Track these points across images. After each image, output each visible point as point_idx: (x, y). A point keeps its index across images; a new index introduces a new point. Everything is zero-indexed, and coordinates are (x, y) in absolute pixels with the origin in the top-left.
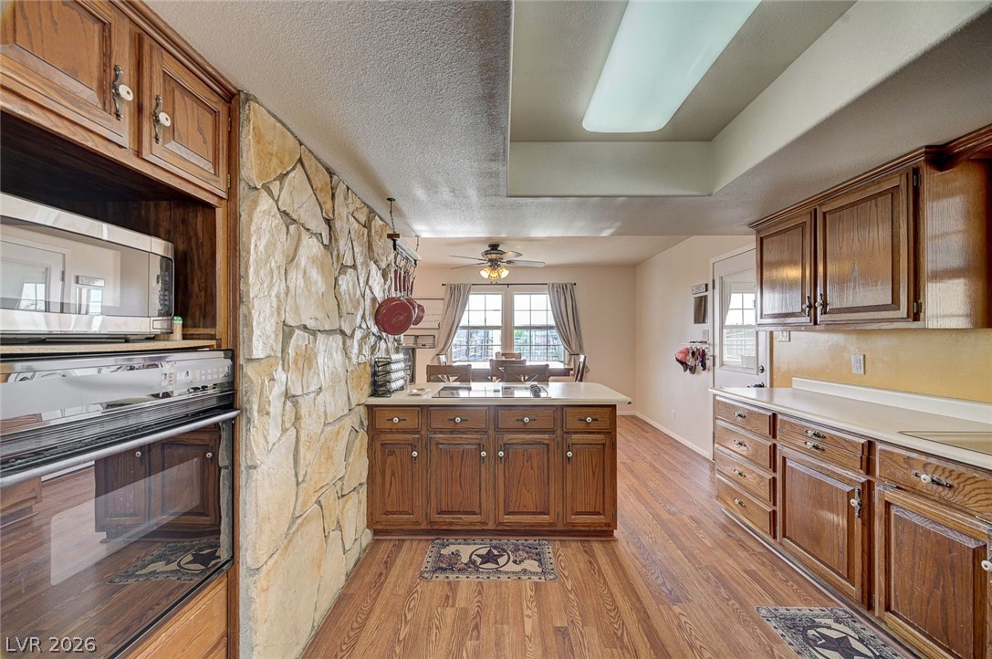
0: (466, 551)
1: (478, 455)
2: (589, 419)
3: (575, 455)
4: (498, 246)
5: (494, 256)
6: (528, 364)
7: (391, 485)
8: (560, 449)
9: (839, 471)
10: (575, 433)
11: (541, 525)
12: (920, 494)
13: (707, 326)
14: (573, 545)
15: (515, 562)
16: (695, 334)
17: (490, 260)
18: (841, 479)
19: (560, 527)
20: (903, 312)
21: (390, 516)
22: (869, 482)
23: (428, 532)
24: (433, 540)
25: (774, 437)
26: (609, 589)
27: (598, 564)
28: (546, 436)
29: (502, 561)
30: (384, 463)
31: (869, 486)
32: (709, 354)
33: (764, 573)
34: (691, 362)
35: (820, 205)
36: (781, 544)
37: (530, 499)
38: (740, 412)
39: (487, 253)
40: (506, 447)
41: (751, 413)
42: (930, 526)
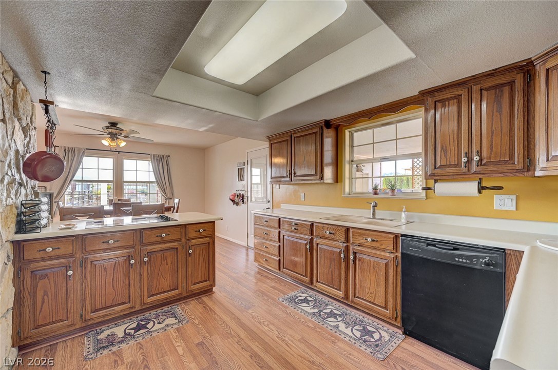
0: (119, 331)
1: (128, 263)
2: (201, 230)
3: (194, 252)
4: (117, 124)
5: (114, 131)
8: (185, 249)
9: (303, 236)
10: (193, 239)
11: (173, 297)
12: (326, 238)
13: (244, 182)
14: (192, 302)
15: (159, 323)
16: (238, 187)
17: (110, 133)
18: (303, 239)
19: (185, 295)
20: (318, 177)
21: (41, 329)
22: (312, 238)
23: (83, 329)
24: (87, 334)
25: (280, 228)
26: (218, 315)
27: (209, 307)
28: (176, 243)
29: (149, 326)
31: (312, 239)
32: (245, 196)
33: (277, 285)
34: (236, 200)
35: (294, 134)
36: (282, 272)
37: (165, 283)
38: (266, 220)
39: (107, 128)
40: (149, 254)
41: (270, 219)
42: (328, 248)
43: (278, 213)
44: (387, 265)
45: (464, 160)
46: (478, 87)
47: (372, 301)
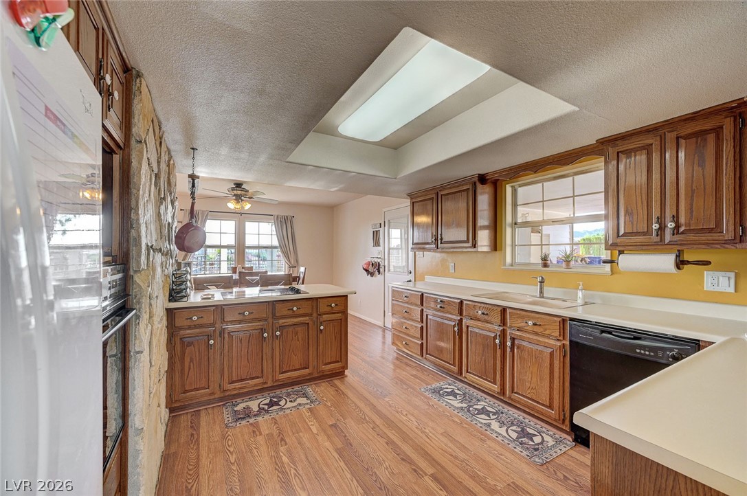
0: (254, 405)
1: (261, 336)
2: (333, 305)
3: (325, 328)
4: (242, 184)
5: (239, 192)
6: (269, 273)
7: (190, 369)
8: (315, 326)
9: (450, 316)
10: (324, 314)
11: (304, 376)
12: (478, 320)
13: (380, 248)
14: (323, 384)
15: (291, 401)
16: (373, 253)
17: (235, 195)
18: (451, 320)
19: (316, 375)
21: (188, 394)
22: (461, 319)
23: (221, 399)
24: (224, 405)
25: (422, 305)
26: (351, 400)
27: (340, 390)
28: (307, 318)
29: (282, 403)
30: (183, 353)
31: (461, 321)
32: (382, 264)
33: (419, 374)
34: (371, 269)
35: (440, 191)
36: (425, 358)
37: (296, 361)
38: (406, 295)
39: (233, 189)
40: (281, 328)
41: (412, 294)
42: (481, 332)
43: (421, 287)
44: (552, 354)
45: (655, 226)
46: (674, 134)
47: (534, 398)
